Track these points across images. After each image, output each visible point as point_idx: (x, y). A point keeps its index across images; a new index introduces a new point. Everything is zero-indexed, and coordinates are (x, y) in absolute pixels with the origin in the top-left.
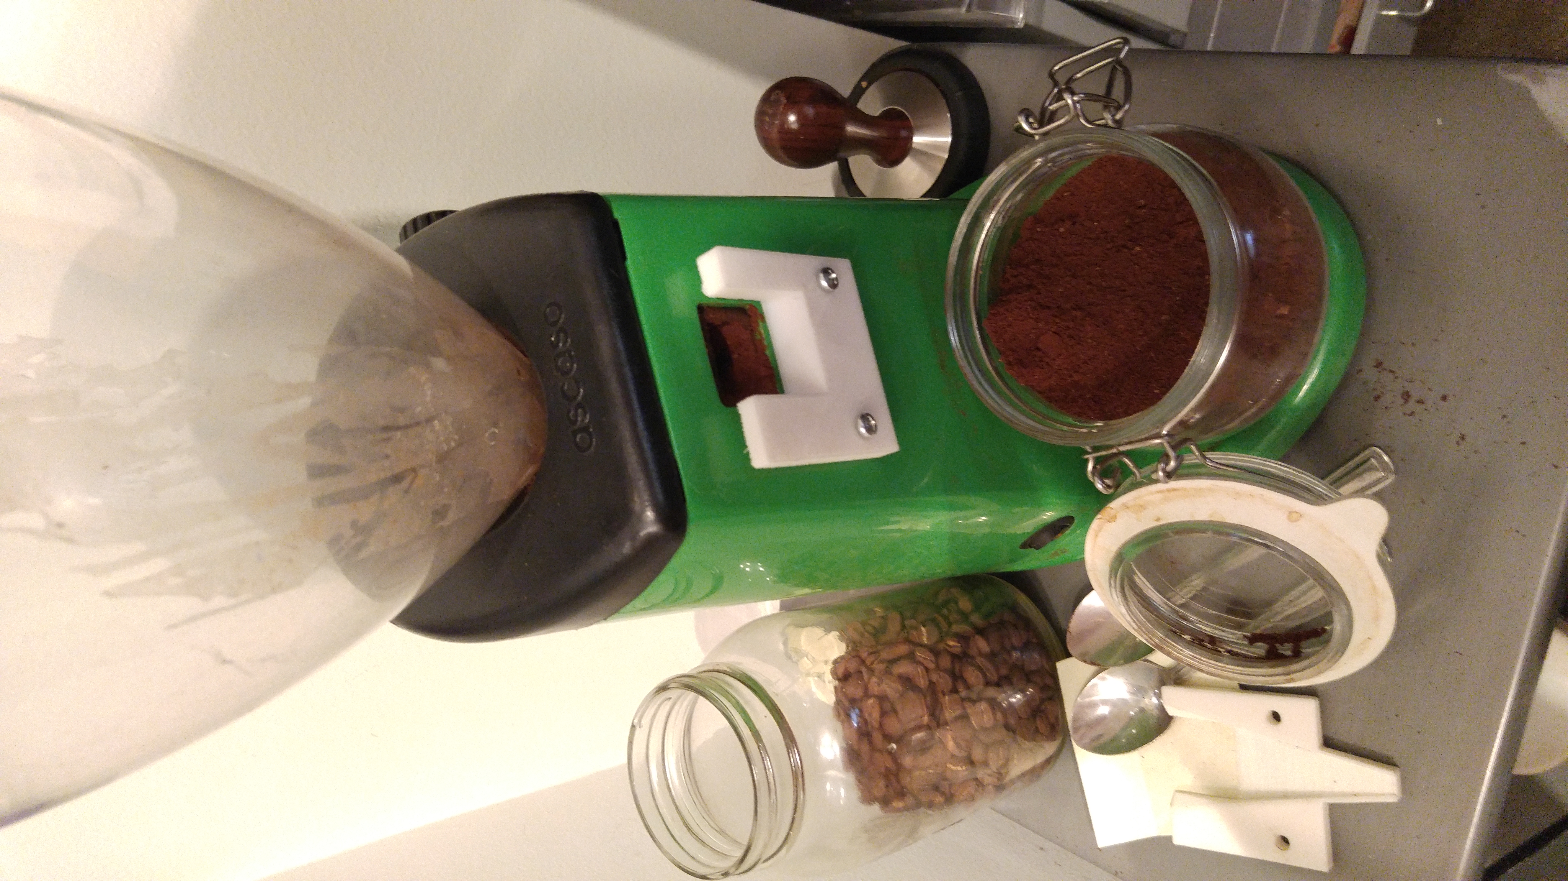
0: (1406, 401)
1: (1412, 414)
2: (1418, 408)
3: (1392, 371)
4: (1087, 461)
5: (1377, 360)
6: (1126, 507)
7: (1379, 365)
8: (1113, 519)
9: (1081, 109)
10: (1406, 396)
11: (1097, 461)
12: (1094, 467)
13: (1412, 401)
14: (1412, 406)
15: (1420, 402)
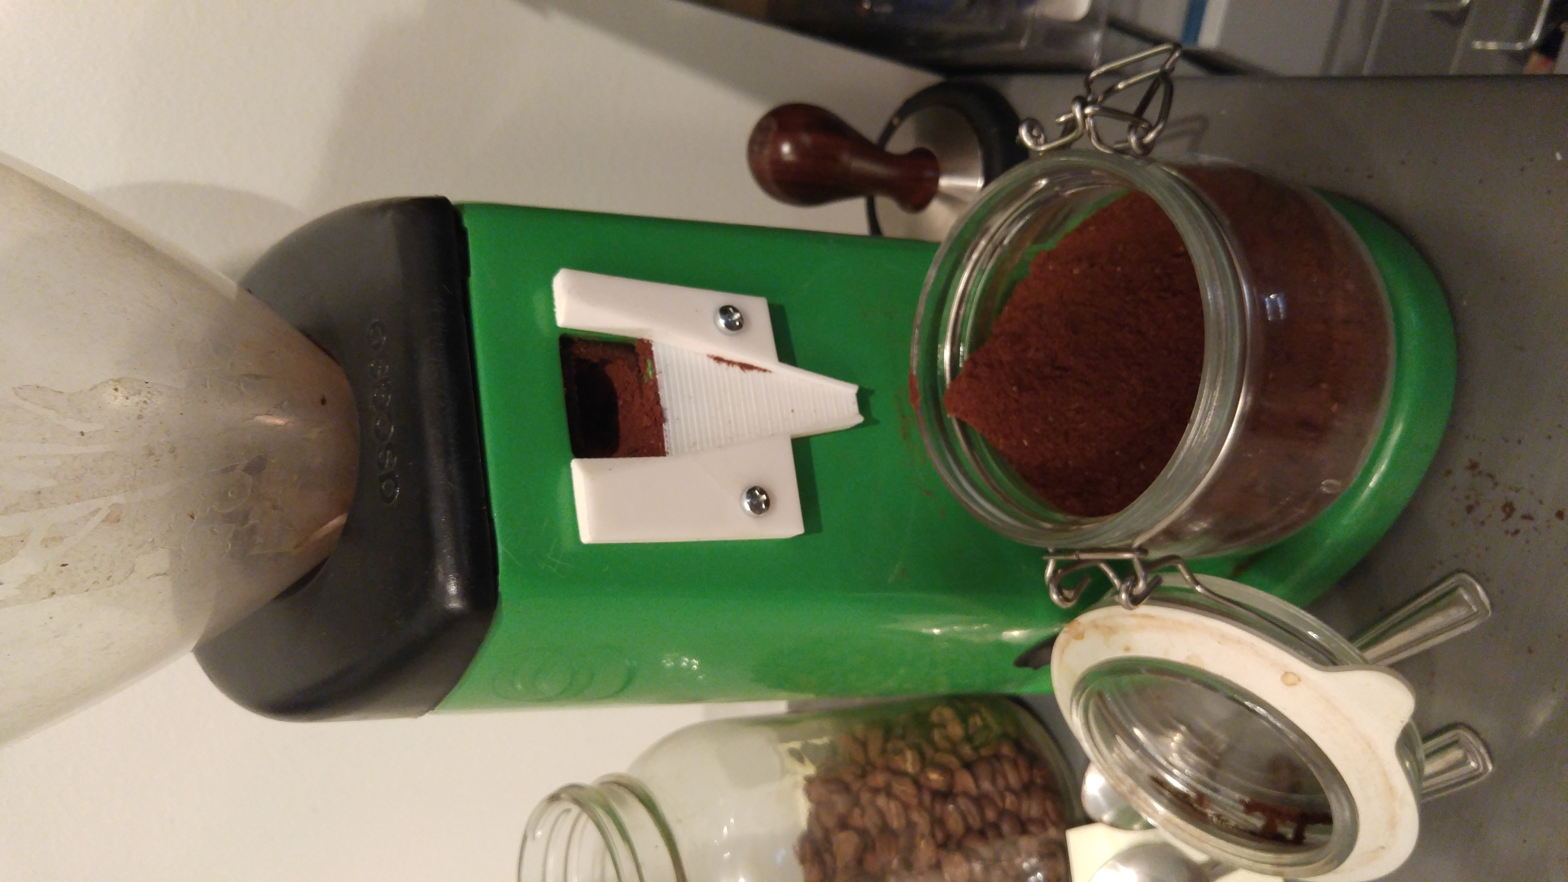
0: (1509, 516)
1: (1517, 532)
2: (1524, 525)
3: (1491, 476)
4: (1046, 564)
5: (1471, 460)
6: (1095, 626)
7: (1473, 466)
8: (1080, 636)
9: (1095, 127)
10: (1509, 509)
11: (1058, 565)
12: (1055, 572)
13: (1517, 515)
14: (1515, 522)
15: (1528, 517)
